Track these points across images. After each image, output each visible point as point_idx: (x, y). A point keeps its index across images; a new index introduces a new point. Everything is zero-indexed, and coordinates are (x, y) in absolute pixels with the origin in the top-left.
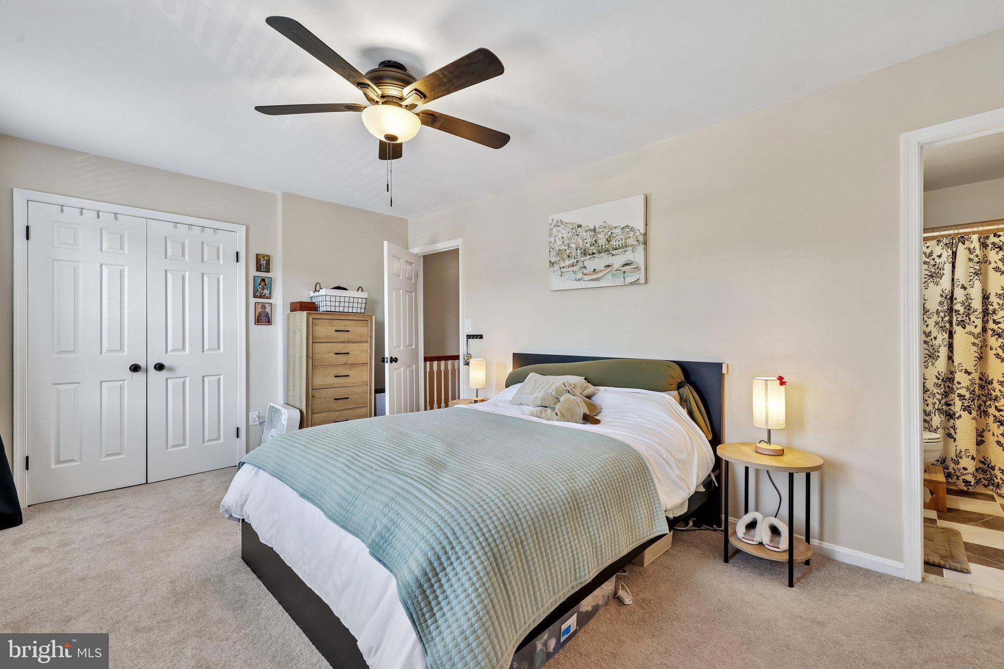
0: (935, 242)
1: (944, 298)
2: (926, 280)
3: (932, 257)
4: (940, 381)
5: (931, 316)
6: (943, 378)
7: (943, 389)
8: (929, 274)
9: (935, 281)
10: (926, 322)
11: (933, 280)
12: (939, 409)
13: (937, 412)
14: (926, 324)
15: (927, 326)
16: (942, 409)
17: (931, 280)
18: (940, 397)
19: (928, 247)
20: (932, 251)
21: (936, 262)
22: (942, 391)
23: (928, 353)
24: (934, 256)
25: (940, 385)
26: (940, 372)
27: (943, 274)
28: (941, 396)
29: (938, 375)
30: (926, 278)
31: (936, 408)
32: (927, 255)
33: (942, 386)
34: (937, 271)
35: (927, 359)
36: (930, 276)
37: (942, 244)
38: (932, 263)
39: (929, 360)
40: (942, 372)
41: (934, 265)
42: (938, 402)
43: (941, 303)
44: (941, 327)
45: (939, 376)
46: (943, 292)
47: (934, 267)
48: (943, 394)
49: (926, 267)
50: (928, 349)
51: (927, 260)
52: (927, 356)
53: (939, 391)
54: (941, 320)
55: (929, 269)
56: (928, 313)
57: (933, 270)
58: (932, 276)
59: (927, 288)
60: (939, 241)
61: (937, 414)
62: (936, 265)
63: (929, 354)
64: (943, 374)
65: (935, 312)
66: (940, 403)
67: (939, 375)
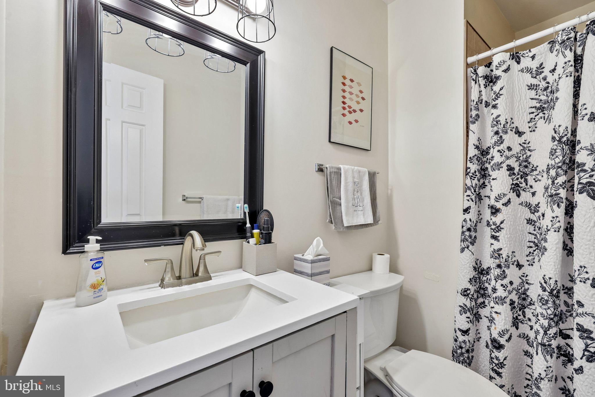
0: (546, 46)
1: (556, 142)
2: (532, 116)
3: (543, 75)
4: (547, 293)
5: (539, 177)
6: (552, 290)
7: (552, 309)
8: (538, 105)
9: (546, 116)
10: (531, 187)
11: (543, 115)
12: (543, 345)
13: (540, 348)
14: (532, 190)
15: (534, 194)
16: (550, 345)
17: (541, 115)
18: (546, 323)
19: (533, 57)
20: (542, 64)
21: (548, 83)
22: (549, 312)
23: (533, 240)
24: (546, 72)
25: (547, 301)
26: (547, 277)
27: (557, 99)
28: (547, 321)
29: (543, 282)
30: (533, 113)
31: (540, 342)
32: (534, 72)
33: (550, 304)
34: (550, 98)
35: (531, 250)
36: (538, 109)
37: (557, 47)
38: (543, 84)
39: (535, 253)
40: (550, 278)
41: (546, 89)
42: (542, 332)
43: (553, 153)
44: (551, 196)
45: (545, 285)
46: (555, 132)
47: (545, 93)
48: (552, 319)
49: (532, 94)
50: (535, 233)
51: (535, 81)
52: (532, 244)
53: (544, 312)
54: (551, 183)
55: (537, 97)
56: (535, 173)
57: (543, 98)
58: (542, 109)
59: (534, 131)
60: (552, 43)
61: (540, 352)
62: (548, 87)
63: (536, 241)
64: (552, 282)
65: (545, 170)
66: (545, 333)
67: (546, 283)
